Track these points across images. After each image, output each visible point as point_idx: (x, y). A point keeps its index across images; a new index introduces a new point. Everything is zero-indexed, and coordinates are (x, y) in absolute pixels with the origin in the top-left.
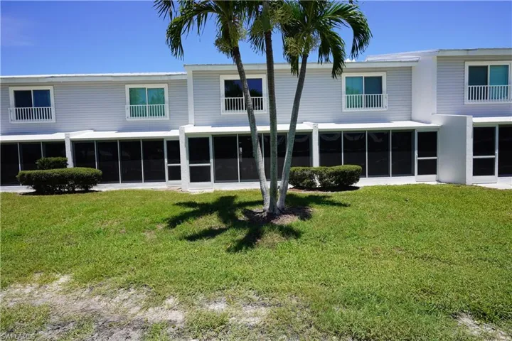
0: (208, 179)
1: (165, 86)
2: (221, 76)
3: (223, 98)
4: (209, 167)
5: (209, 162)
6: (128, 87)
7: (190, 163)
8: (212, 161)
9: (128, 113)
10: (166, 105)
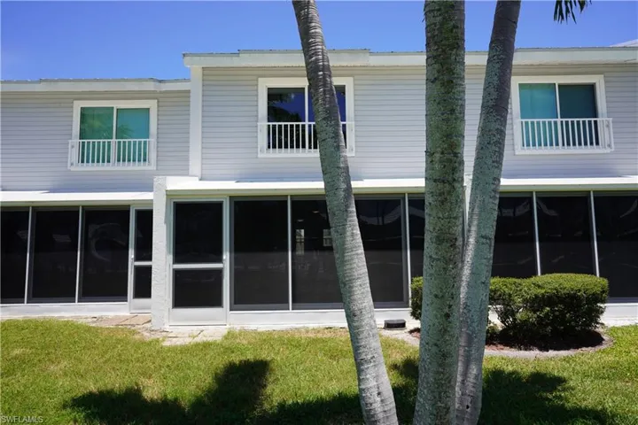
0: (216, 302)
1: (151, 104)
2: (260, 79)
3: (263, 124)
4: (219, 272)
5: (220, 260)
6: (78, 105)
7: (176, 261)
8: (226, 256)
9: (74, 154)
10: (152, 140)
